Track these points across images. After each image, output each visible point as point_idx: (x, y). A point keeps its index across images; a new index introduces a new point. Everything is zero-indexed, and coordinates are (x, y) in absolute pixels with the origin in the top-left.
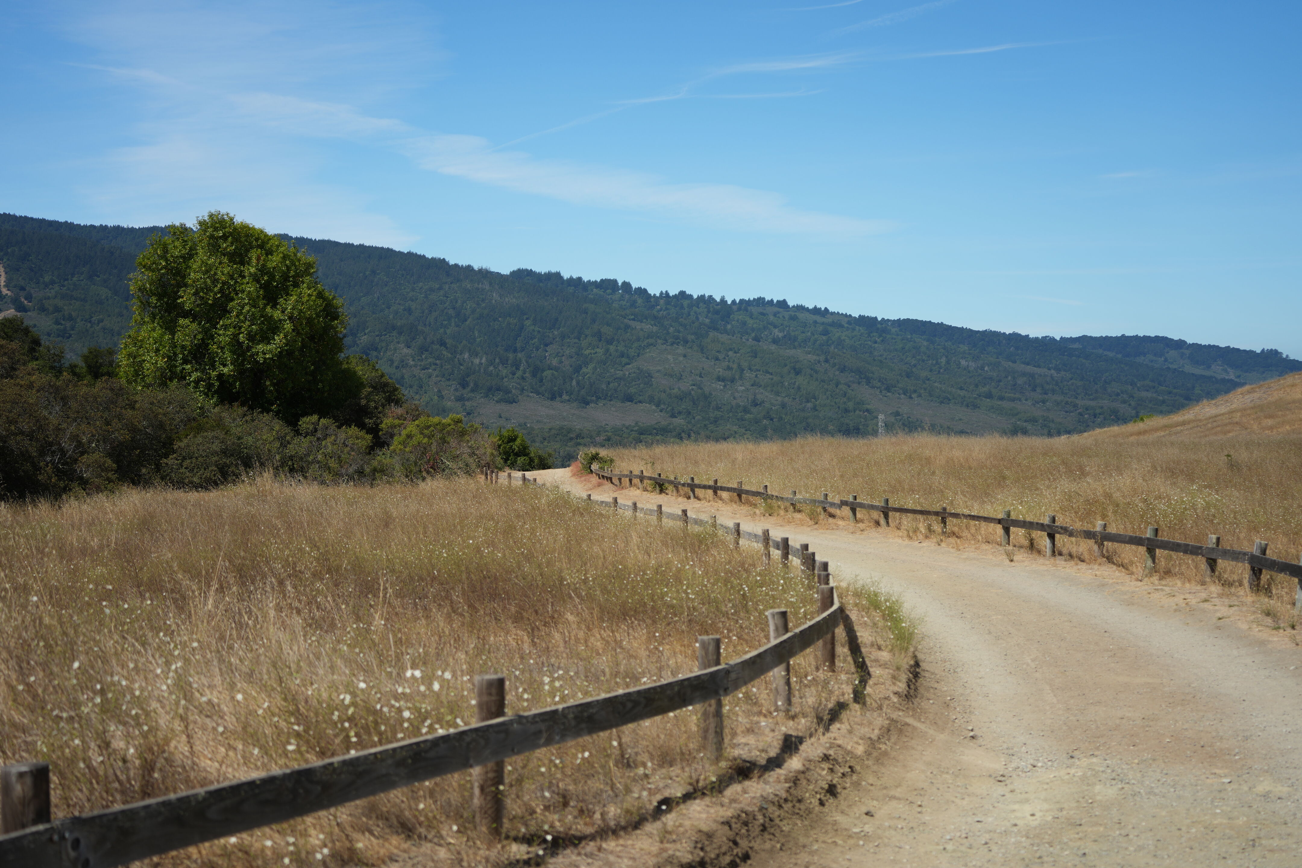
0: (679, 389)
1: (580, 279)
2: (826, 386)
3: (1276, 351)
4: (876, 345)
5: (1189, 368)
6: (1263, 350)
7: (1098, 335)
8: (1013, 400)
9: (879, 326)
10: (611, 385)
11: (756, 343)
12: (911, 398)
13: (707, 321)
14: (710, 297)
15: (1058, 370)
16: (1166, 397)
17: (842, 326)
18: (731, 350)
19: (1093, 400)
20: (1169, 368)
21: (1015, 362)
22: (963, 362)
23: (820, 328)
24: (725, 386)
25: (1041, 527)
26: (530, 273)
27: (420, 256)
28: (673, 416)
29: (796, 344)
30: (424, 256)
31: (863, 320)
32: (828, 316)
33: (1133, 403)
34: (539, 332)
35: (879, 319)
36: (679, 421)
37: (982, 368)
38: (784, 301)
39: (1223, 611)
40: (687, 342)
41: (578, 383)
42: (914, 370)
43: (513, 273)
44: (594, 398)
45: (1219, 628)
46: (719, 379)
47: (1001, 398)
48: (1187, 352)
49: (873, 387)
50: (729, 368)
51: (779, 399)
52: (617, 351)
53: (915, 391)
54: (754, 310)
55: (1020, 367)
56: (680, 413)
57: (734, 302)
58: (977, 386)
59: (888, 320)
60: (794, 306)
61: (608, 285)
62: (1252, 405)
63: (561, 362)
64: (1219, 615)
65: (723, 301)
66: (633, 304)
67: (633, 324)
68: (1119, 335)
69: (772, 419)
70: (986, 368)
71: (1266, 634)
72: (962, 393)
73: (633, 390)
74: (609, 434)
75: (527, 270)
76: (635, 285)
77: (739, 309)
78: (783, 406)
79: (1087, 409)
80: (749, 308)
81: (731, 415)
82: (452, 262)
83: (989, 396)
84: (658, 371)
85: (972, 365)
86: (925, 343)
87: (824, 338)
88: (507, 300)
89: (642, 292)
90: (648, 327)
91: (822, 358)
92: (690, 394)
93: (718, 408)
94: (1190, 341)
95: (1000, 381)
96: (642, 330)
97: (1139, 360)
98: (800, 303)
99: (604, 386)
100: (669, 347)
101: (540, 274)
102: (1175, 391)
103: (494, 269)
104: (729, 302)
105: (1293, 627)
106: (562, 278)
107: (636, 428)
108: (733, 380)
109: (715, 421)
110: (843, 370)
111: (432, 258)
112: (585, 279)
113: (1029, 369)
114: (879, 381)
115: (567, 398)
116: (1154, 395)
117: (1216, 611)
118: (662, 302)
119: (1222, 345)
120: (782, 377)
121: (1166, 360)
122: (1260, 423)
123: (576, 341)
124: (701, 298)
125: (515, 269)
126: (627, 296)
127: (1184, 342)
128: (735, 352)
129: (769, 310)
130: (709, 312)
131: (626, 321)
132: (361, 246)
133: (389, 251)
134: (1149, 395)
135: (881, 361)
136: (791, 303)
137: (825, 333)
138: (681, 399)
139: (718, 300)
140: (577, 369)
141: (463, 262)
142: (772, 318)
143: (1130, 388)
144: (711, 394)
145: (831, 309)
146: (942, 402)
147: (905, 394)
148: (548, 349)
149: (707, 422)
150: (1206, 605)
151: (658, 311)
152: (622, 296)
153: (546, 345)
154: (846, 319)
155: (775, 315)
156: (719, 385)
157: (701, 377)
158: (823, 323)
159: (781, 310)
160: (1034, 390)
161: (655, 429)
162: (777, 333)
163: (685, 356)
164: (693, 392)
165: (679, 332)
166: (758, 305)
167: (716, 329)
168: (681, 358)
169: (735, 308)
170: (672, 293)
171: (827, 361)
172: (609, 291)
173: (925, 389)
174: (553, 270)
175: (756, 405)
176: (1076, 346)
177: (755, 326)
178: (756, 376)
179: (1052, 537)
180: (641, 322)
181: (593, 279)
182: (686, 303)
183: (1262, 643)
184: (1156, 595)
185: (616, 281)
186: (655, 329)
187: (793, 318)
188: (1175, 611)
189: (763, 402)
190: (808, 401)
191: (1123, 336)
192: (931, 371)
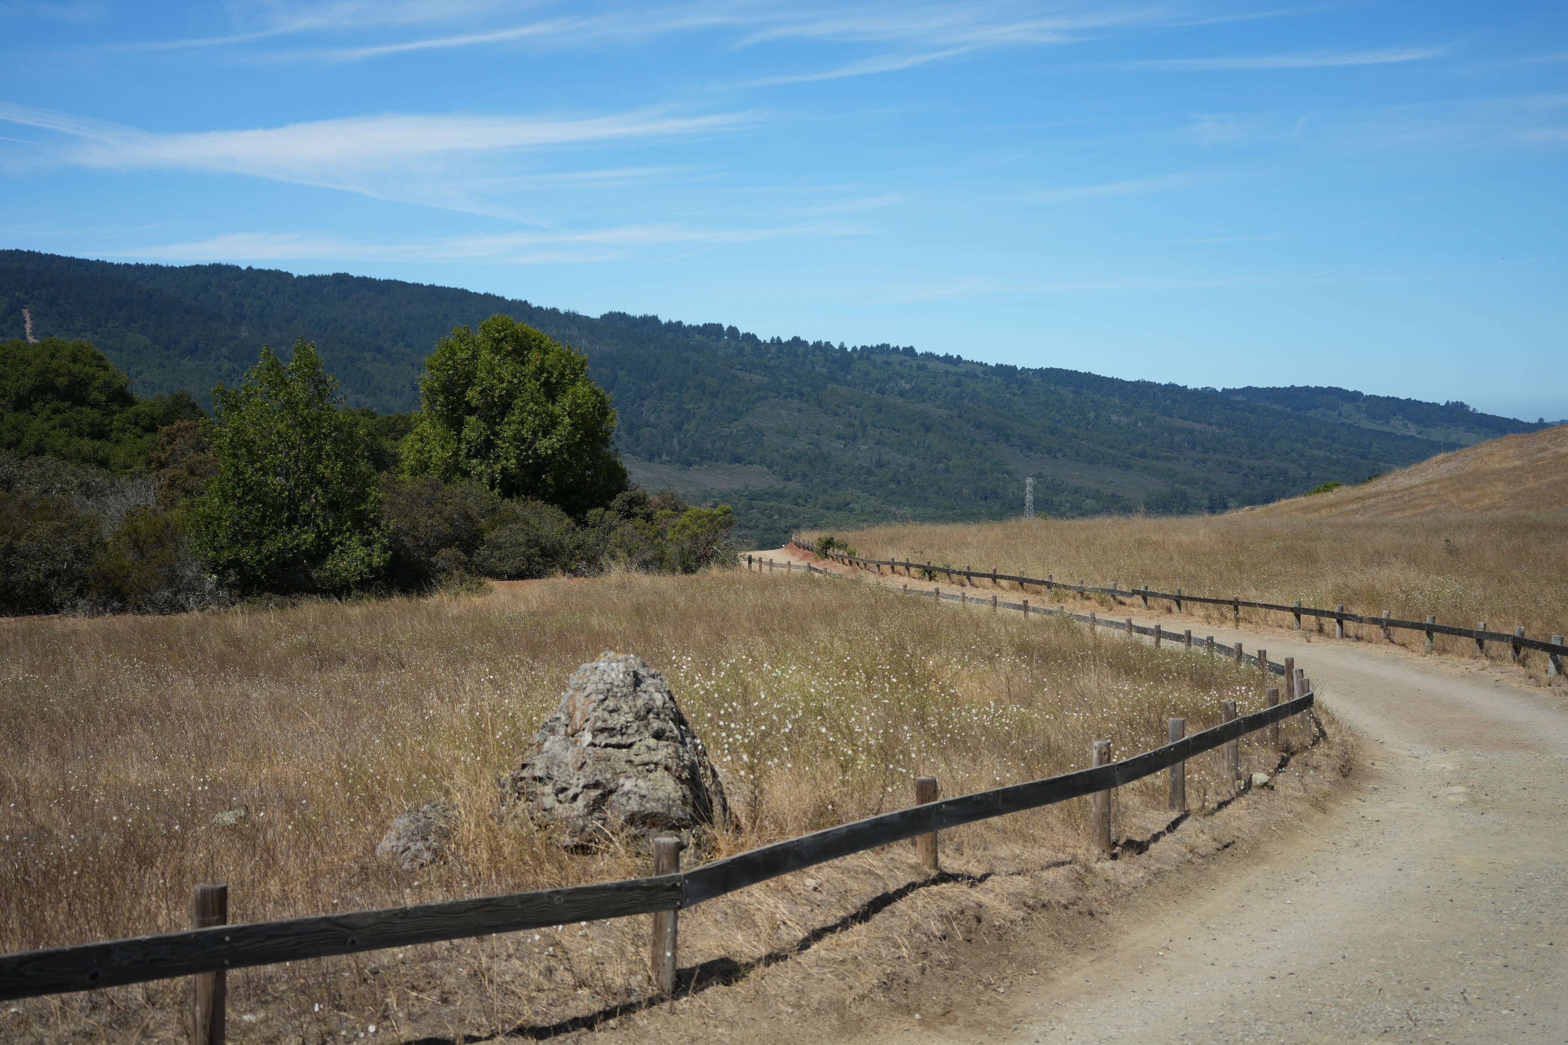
0: (794, 448)
1: (680, 323)
2: (960, 445)
3: (1462, 403)
4: (1016, 398)
5: (1366, 424)
6: (1448, 402)
7: (1265, 386)
8: (1169, 459)
9: (1018, 376)
10: (717, 444)
11: (881, 396)
12: (1055, 457)
13: (825, 371)
14: (828, 343)
15: (1219, 425)
16: (1340, 456)
17: (978, 377)
18: (851, 403)
19: (1259, 459)
20: (1343, 423)
21: (1171, 416)
22: (1114, 418)
23: (953, 379)
24: (846, 445)
25: (1331, 614)
26: (623, 317)
27: (498, 298)
28: (788, 479)
29: (925, 396)
30: (503, 298)
31: (1000, 369)
32: (962, 364)
33: (1304, 463)
34: (634, 383)
35: (1019, 368)
36: (794, 485)
37: (1135, 424)
38: (912, 348)
39: (1498, 676)
40: (803, 395)
41: (679, 442)
42: (1059, 425)
43: (604, 317)
44: (698, 459)
45: (1497, 687)
46: (839, 437)
47: (1157, 458)
48: (1364, 405)
49: (1012, 446)
50: (850, 425)
51: (908, 459)
52: (723, 405)
53: (1060, 450)
54: (878, 358)
55: (1179, 423)
56: (795, 475)
57: (854, 349)
58: (1129, 443)
59: (1029, 369)
60: (922, 354)
61: (712, 330)
62: (1448, 475)
63: (659, 418)
64: (1495, 678)
65: (842, 348)
66: (741, 352)
67: (741, 374)
68: (1288, 386)
69: (899, 483)
70: (1140, 424)
71: (1532, 690)
72: (1113, 452)
73: (741, 450)
74: (717, 499)
75: (619, 313)
76: (742, 330)
77: (861, 357)
78: (912, 467)
79: (1253, 469)
80: (872, 356)
81: (853, 477)
82: (535, 305)
83: (1143, 455)
84: (771, 428)
85: (1124, 419)
86: (1071, 396)
87: (957, 390)
88: (598, 347)
89: (751, 338)
90: (758, 378)
91: (955, 413)
92: (806, 454)
93: (838, 470)
94: (1366, 392)
95: (1155, 438)
96: (751, 381)
97: (1312, 413)
98: (929, 351)
99: (709, 446)
100: (782, 401)
101: (634, 318)
102: (1350, 449)
103: (583, 312)
104: (849, 350)
105: (1550, 685)
106: (659, 322)
107: (746, 493)
108: (855, 438)
109: (835, 485)
110: (979, 426)
111: (512, 300)
112: (686, 323)
113: (1188, 424)
114: (1020, 439)
115: (668, 458)
116: (1328, 454)
117: (1493, 676)
118: (773, 349)
119: (1403, 397)
120: (910, 434)
121: (1340, 414)
122: (1458, 496)
123: (677, 394)
124: (818, 345)
125: (607, 312)
126: (733, 343)
127: (1360, 394)
128: (857, 406)
129: (895, 358)
130: (826, 360)
131: (733, 371)
132: (432, 287)
133: (464, 293)
134: (1322, 453)
135: (1022, 417)
136: (919, 351)
137: (959, 384)
138: (797, 460)
139: (837, 347)
140: (678, 427)
141: (547, 305)
142: (897, 367)
143: (1300, 445)
144: (829, 453)
145: (965, 357)
146: (1090, 463)
147: (1049, 454)
148: (645, 403)
149: (826, 486)
150: (1483, 672)
151: (769, 360)
152: (728, 343)
153: (643, 399)
154: (982, 369)
155: (901, 364)
156: (840, 444)
157: (818, 434)
158: (956, 374)
159: (908, 358)
160: (1193, 448)
161: (767, 494)
162: (903, 385)
163: (800, 411)
164: (809, 452)
165: (793, 383)
166: (882, 352)
167: (835, 380)
168: (796, 414)
169: (856, 356)
170: (784, 340)
171: (960, 416)
172: (713, 337)
173: (1072, 448)
174: (650, 314)
175: (882, 466)
176: (1240, 398)
177: (878, 376)
178: (881, 434)
179: (1340, 622)
180: (751, 372)
181: (694, 324)
182: (800, 351)
183: (1531, 695)
184: (1442, 667)
185: (721, 325)
186: (766, 380)
187: (922, 368)
188: (1462, 676)
189: (889, 463)
190: (939, 462)
191: (1292, 386)
192: (1078, 427)
